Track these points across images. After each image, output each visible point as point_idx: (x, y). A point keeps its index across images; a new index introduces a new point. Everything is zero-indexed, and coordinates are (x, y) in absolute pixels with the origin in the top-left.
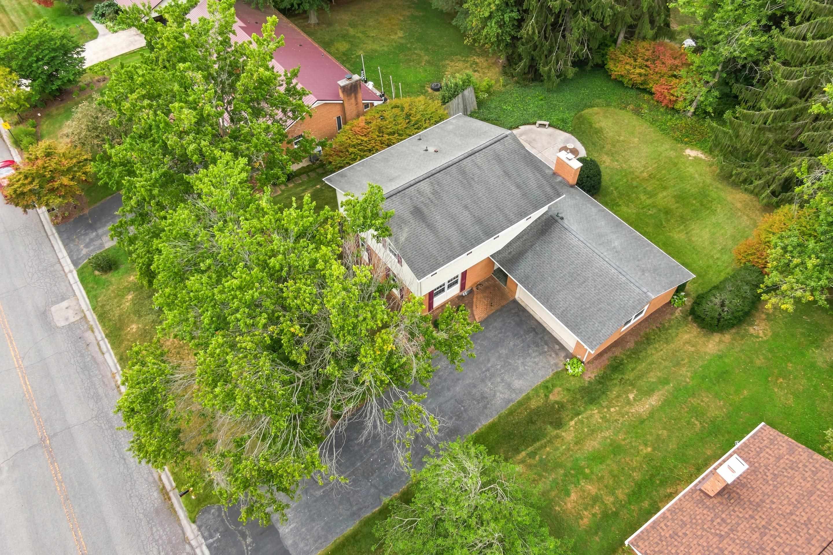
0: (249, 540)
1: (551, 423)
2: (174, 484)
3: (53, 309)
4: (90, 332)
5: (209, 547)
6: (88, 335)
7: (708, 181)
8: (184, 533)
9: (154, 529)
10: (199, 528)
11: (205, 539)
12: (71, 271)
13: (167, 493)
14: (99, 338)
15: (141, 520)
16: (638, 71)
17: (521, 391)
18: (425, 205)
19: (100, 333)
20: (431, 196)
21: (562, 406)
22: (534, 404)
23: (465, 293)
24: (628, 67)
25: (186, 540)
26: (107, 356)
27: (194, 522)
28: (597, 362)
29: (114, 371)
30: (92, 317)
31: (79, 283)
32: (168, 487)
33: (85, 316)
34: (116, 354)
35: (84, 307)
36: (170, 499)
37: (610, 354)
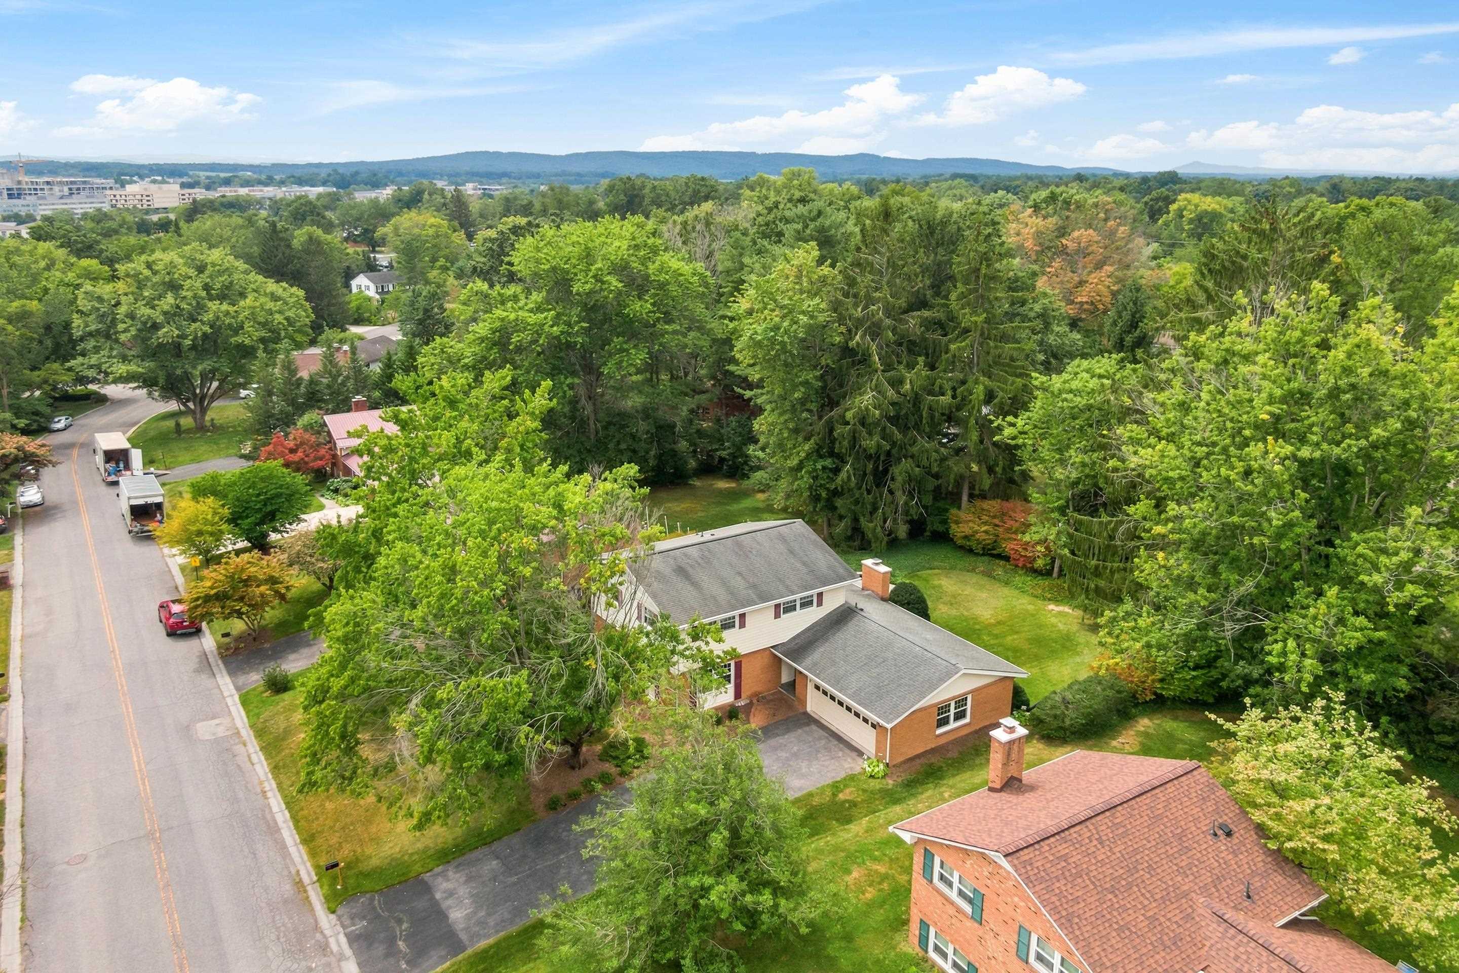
0: (405, 926)
1: (837, 820)
2: (315, 878)
3: (199, 725)
4: (241, 746)
5: (346, 935)
6: (239, 749)
7: (1075, 628)
8: (316, 921)
9: (278, 918)
10: (339, 918)
11: (344, 927)
12: (232, 696)
13: (304, 887)
14: (251, 750)
15: (262, 908)
16: (984, 528)
17: (800, 789)
18: (691, 566)
19: (253, 746)
20: (700, 561)
21: (854, 804)
22: (816, 801)
23: (741, 703)
24: (971, 524)
25: (317, 927)
26: (258, 767)
27: (333, 912)
28: (906, 766)
29: (263, 778)
30: (247, 733)
31: (240, 706)
32: (306, 880)
33: (238, 733)
34: (269, 764)
35: (239, 724)
36: (305, 891)
37: (923, 760)
